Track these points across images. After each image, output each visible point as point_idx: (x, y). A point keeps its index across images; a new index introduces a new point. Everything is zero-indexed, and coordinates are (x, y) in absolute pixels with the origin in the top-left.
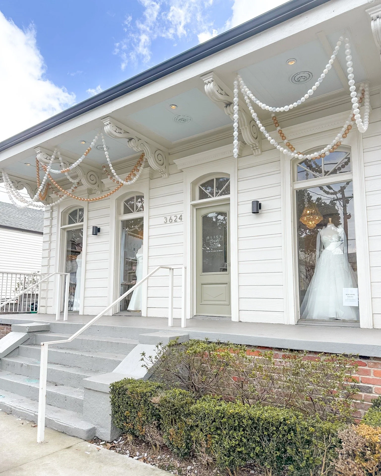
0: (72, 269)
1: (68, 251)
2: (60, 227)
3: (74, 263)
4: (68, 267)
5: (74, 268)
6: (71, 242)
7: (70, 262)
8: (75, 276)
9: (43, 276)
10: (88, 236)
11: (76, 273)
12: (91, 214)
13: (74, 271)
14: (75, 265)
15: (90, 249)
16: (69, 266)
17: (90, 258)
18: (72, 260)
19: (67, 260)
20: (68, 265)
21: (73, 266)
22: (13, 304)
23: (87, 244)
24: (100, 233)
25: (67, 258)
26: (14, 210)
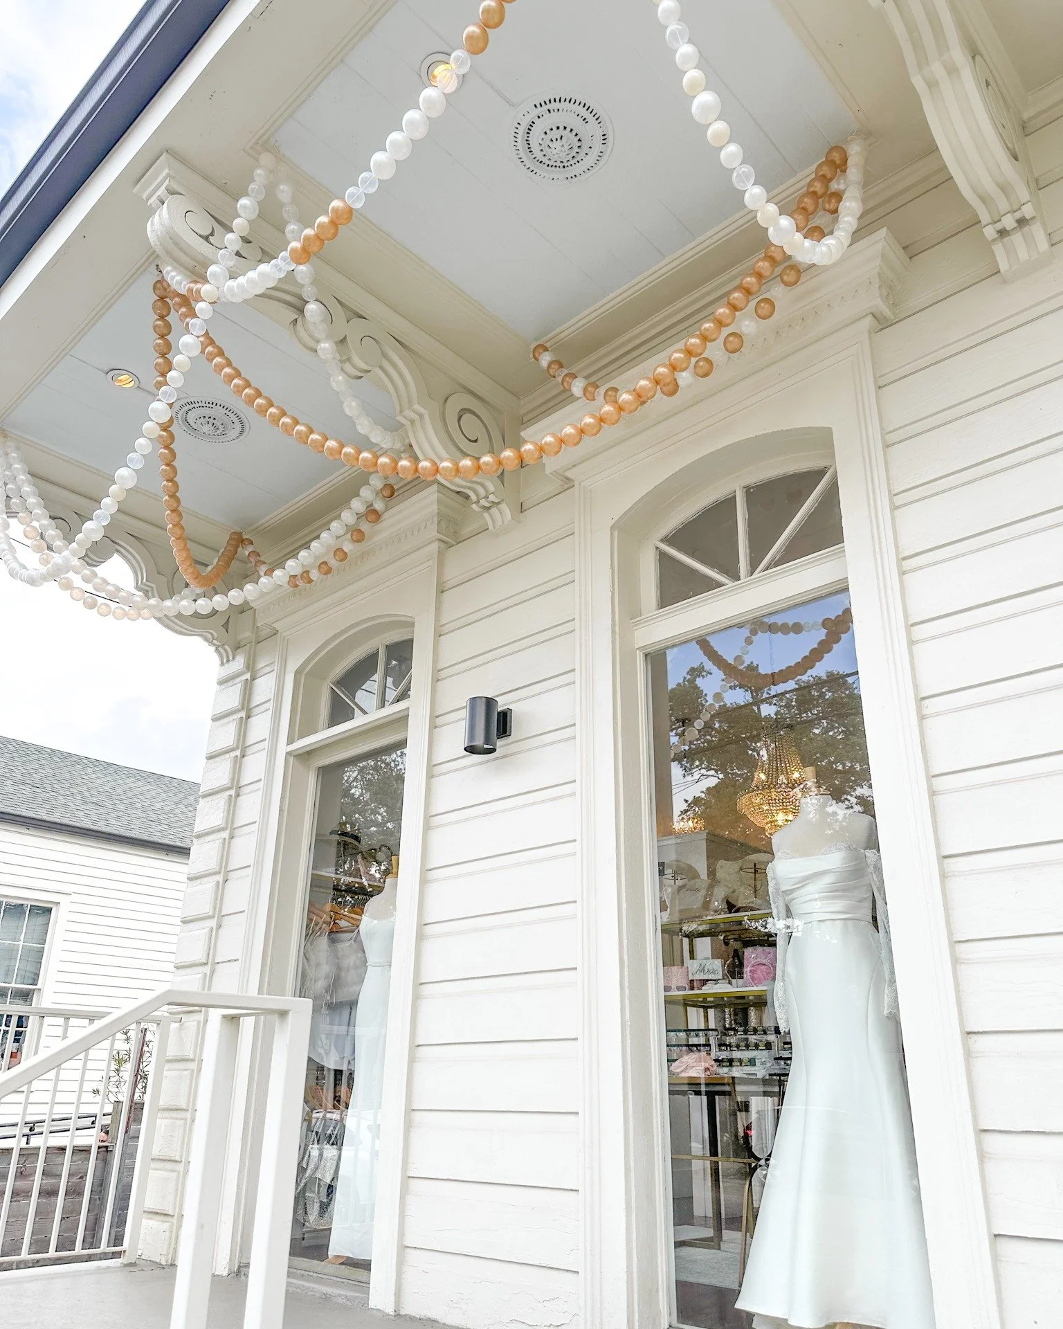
0: (336, 983)
1: (316, 883)
2: (283, 748)
3: (345, 945)
4: (311, 973)
5: (343, 974)
6: (336, 837)
7: (324, 941)
8: (350, 1022)
9: (174, 1026)
10: (437, 770)
11: (352, 1004)
12: (456, 647)
13: (343, 995)
14: (351, 960)
15: (446, 846)
16: (318, 965)
17: (444, 899)
18: (334, 933)
19: (310, 932)
20: (312, 958)
21: (339, 968)
22: (86, 1150)
23: (428, 818)
24: (510, 739)
25: (310, 920)
26: (151, 790)
